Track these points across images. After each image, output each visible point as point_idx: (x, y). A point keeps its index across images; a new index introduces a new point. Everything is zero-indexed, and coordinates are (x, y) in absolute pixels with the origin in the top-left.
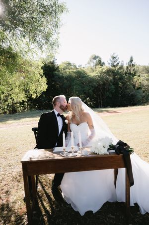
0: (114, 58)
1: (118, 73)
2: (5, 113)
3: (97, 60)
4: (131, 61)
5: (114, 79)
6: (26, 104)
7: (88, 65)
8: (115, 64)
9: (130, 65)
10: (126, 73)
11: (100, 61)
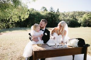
0: (52, 8)
1: (53, 14)
2: (4, 28)
3: (45, 8)
4: (58, 10)
5: (51, 16)
6: (14, 25)
7: (41, 11)
8: (52, 11)
9: (57, 12)
10: (56, 15)
11: (46, 9)
